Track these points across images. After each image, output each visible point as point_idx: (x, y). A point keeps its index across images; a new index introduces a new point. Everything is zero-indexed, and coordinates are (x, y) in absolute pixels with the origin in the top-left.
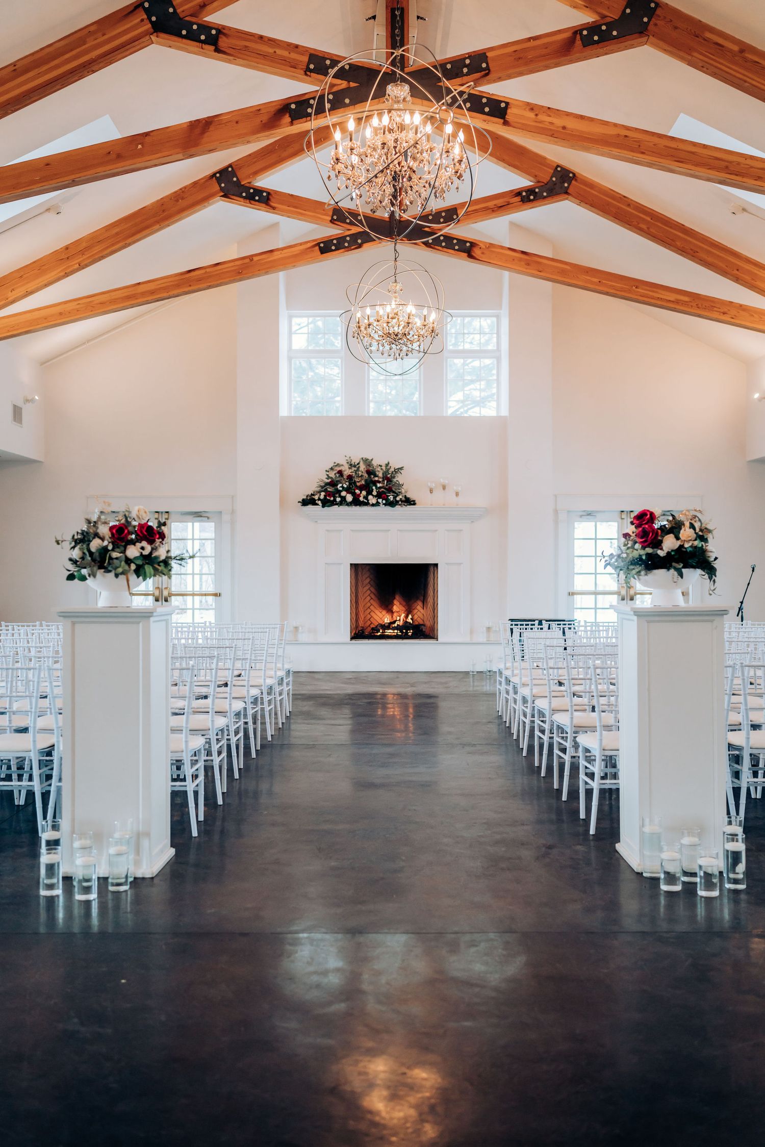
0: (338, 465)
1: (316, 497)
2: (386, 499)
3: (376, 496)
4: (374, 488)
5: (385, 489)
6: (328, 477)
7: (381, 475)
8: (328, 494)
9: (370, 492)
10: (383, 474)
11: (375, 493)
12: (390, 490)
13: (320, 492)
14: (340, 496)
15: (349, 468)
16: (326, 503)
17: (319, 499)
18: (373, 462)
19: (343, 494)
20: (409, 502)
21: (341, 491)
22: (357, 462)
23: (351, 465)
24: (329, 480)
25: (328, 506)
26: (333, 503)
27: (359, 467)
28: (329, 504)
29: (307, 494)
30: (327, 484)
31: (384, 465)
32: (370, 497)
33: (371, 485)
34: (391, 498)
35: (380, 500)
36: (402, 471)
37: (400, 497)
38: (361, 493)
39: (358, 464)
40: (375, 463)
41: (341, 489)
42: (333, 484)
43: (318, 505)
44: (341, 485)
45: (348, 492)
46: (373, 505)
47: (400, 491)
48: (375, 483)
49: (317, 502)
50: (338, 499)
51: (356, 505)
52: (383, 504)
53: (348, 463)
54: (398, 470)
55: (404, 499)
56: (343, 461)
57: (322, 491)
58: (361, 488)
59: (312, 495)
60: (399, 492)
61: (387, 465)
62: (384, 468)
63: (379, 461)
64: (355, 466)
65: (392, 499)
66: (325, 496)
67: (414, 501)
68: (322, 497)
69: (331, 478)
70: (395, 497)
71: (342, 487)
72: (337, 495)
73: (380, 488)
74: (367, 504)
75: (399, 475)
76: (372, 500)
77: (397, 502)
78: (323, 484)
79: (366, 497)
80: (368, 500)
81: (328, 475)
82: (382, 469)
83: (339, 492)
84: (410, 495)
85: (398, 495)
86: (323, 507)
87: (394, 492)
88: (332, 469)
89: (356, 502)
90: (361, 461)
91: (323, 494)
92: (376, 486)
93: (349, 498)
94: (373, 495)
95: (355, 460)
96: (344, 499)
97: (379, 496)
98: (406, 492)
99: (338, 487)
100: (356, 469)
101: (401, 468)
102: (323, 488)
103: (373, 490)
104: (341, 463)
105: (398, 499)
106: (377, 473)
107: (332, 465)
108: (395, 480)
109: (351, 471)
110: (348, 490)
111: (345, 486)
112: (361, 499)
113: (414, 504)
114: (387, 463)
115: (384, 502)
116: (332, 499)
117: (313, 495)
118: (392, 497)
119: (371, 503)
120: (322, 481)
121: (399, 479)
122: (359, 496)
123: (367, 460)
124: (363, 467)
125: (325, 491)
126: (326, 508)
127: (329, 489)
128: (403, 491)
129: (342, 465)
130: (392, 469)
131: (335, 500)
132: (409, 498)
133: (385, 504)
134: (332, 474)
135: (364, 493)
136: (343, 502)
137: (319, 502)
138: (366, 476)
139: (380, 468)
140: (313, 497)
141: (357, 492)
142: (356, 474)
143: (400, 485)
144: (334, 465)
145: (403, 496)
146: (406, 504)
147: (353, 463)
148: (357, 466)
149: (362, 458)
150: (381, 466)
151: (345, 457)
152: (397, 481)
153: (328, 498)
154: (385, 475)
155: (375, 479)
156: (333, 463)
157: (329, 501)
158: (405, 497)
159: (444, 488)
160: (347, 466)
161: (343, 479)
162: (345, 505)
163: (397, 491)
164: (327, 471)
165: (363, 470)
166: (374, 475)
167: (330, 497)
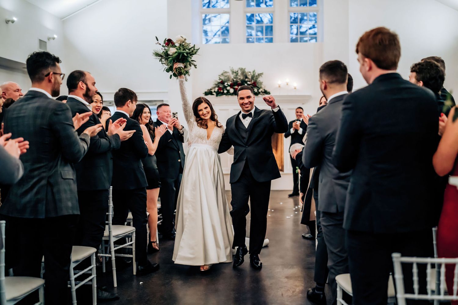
0: (226, 72)
1: (213, 91)
5: (252, 85)
6: (220, 79)
7: (250, 77)
8: (220, 89)
12: (255, 86)
13: (215, 88)
14: (227, 90)
15: (233, 74)
16: (218, 94)
17: (215, 92)
19: (228, 88)
20: (266, 92)
21: (227, 87)
22: (237, 70)
23: (233, 72)
24: (220, 81)
25: (220, 95)
26: (223, 94)
28: (220, 94)
29: (208, 89)
30: (219, 83)
31: (252, 71)
33: (244, 83)
34: (256, 90)
39: (237, 71)
40: (247, 71)
41: (227, 85)
42: (222, 83)
43: (213, 95)
44: (227, 83)
45: (231, 88)
47: (261, 86)
48: (246, 82)
49: (213, 93)
50: (225, 92)
53: (231, 71)
54: (260, 75)
56: (228, 70)
57: (216, 87)
60: (261, 87)
61: (254, 71)
62: (252, 73)
63: (249, 70)
64: (235, 73)
66: (218, 90)
67: (269, 92)
68: (216, 90)
69: (222, 79)
70: (258, 90)
72: (225, 89)
75: (260, 77)
77: (259, 93)
78: (217, 83)
81: (219, 78)
83: (226, 87)
84: (268, 90)
85: (259, 89)
86: (217, 96)
87: (258, 87)
88: (222, 74)
93: (232, 91)
95: (236, 69)
96: (228, 91)
98: (265, 87)
99: (225, 84)
101: (262, 74)
102: (217, 85)
105: (260, 91)
106: (248, 76)
107: (222, 72)
108: (258, 80)
109: (233, 76)
110: (231, 86)
111: (229, 84)
113: (269, 94)
114: (253, 70)
116: (222, 91)
120: (216, 81)
121: (260, 79)
123: (242, 69)
124: (240, 73)
125: (218, 87)
126: (218, 97)
127: (220, 86)
128: (263, 86)
129: (228, 72)
130: (257, 74)
131: (223, 92)
134: (222, 78)
136: (228, 93)
137: (215, 94)
138: (242, 78)
139: (250, 74)
140: (211, 90)
141: (236, 87)
142: (236, 77)
143: (261, 83)
144: (224, 72)
145: (263, 89)
146: (264, 94)
147: (234, 71)
148: (237, 73)
149: (240, 68)
150: (250, 72)
151: (230, 67)
152: (260, 81)
153: (220, 91)
154: (253, 77)
155: (247, 80)
156: (224, 71)
157: (220, 92)
158: (264, 90)
159: (287, 84)
160: (231, 73)
161: (228, 80)
162: (229, 95)
163: (259, 87)
164: (219, 76)
165: (240, 75)
166: (246, 77)
167: (221, 90)
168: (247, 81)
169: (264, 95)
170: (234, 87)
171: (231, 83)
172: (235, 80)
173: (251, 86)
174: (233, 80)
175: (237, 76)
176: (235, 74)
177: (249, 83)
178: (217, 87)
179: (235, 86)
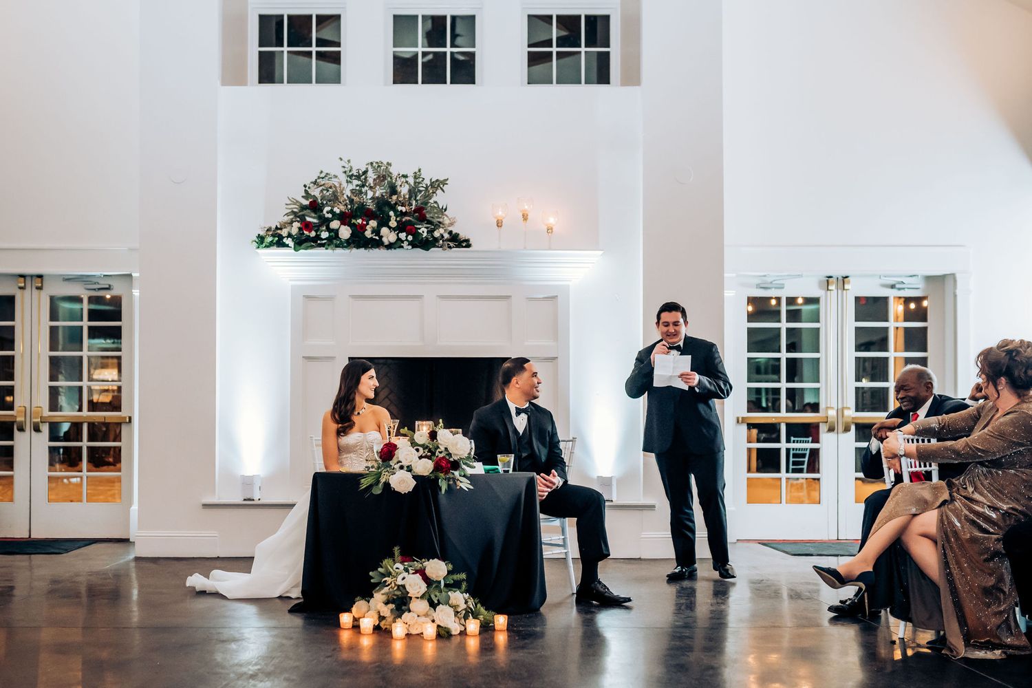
0: (326, 177)
1: (284, 232)
2: (415, 234)
3: (394, 229)
4: (391, 213)
5: (413, 218)
6: (307, 195)
7: (404, 190)
8: (306, 226)
9: (384, 222)
10: (410, 191)
11: (393, 223)
12: (422, 219)
13: (291, 223)
14: (329, 229)
15: (347, 182)
16: (301, 242)
17: (290, 235)
18: (391, 169)
19: (335, 224)
20: (458, 241)
21: (328, 221)
22: (364, 170)
23: (351, 175)
24: (306, 202)
25: (307, 248)
26: (316, 242)
27: (366, 178)
28: (307, 244)
29: (267, 226)
30: (303, 208)
31: (411, 174)
32: (384, 230)
33: (387, 209)
34: (423, 230)
35: (403, 236)
36: (445, 188)
37: (442, 231)
38: (368, 224)
39: (365, 172)
40: (394, 171)
41: (330, 216)
42: (315, 207)
44: (327, 209)
45: (343, 223)
46: (390, 246)
47: (441, 220)
48: (394, 206)
49: (285, 240)
50: (325, 235)
51: (358, 247)
52: (411, 243)
53: (345, 172)
54: (437, 185)
55: (446, 236)
56: (336, 169)
57: (295, 221)
58: (369, 215)
59: (277, 228)
60: (440, 222)
61: (417, 175)
62: (411, 180)
63: (402, 167)
64: (358, 177)
65: (425, 235)
66: (300, 229)
67: (467, 241)
68: (295, 231)
69: (314, 197)
70: (431, 232)
71: (331, 212)
72: (324, 228)
73: (405, 214)
74: (377, 243)
75: (439, 191)
76: (388, 236)
77: (436, 240)
78: (296, 208)
79: (376, 231)
80: (381, 237)
82: (407, 182)
83: (325, 222)
84: (461, 231)
85: (436, 227)
87: (429, 222)
88: (315, 183)
89: (358, 241)
90: (370, 167)
91: (296, 225)
92: (395, 211)
93: (345, 232)
94: (390, 228)
95: (359, 165)
96: (336, 231)
97: (401, 228)
98: (451, 224)
99: (325, 212)
100: (360, 183)
101: (444, 182)
102: (299, 215)
103: (389, 217)
104: (333, 173)
105: (436, 234)
106: (399, 189)
107: (314, 176)
108: (432, 201)
109: (351, 187)
110: (344, 218)
111: (337, 210)
112: (368, 234)
113: (469, 246)
114: (416, 171)
115: (410, 238)
116: (313, 234)
117: (281, 229)
118: (426, 230)
119: (386, 243)
120: (297, 202)
121: (439, 198)
122: (363, 228)
123: (380, 165)
124: (371, 176)
125: (302, 219)
126: (301, 253)
127: (308, 219)
128: (447, 221)
129: (336, 177)
130: (427, 183)
131: (318, 237)
132: (457, 235)
133: (413, 245)
134: (316, 192)
135: (373, 223)
136: (334, 241)
137: (290, 241)
138: (379, 192)
139: (403, 179)
140: (279, 231)
141: (360, 221)
142: (361, 192)
143: (443, 211)
144: (322, 175)
145: (445, 230)
146: (451, 244)
147: (354, 172)
148: (361, 176)
149: (372, 163)
150: (405, 176)
151: (341, 159)
152: (436, 202)
153: (305, 232)
154: (413, 192)
155: (394, 197)
156: (322, 172)
157: (308, 239)
158: (450, 233)
159: (525, 217)
160: (343, 178)
161: (335, 198)
162: (337, 246)
163: (435, 220)
164: (305, 186)
165: (372, 185)
166: (393, 190)
167: (310, 232)
168: (396, 204)
169: (450, 247)
170: (353, 221)
171: (343, 208)
172: (356, 199)
173: (408, 218)
174: (352, 201)
175: (364, 190)
176: (356, 182)
177: (400, 208)
178: (298, 222)
179: (356, 217)
